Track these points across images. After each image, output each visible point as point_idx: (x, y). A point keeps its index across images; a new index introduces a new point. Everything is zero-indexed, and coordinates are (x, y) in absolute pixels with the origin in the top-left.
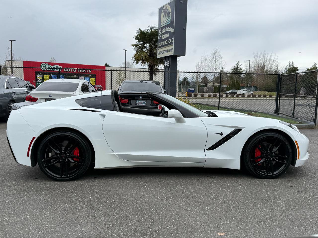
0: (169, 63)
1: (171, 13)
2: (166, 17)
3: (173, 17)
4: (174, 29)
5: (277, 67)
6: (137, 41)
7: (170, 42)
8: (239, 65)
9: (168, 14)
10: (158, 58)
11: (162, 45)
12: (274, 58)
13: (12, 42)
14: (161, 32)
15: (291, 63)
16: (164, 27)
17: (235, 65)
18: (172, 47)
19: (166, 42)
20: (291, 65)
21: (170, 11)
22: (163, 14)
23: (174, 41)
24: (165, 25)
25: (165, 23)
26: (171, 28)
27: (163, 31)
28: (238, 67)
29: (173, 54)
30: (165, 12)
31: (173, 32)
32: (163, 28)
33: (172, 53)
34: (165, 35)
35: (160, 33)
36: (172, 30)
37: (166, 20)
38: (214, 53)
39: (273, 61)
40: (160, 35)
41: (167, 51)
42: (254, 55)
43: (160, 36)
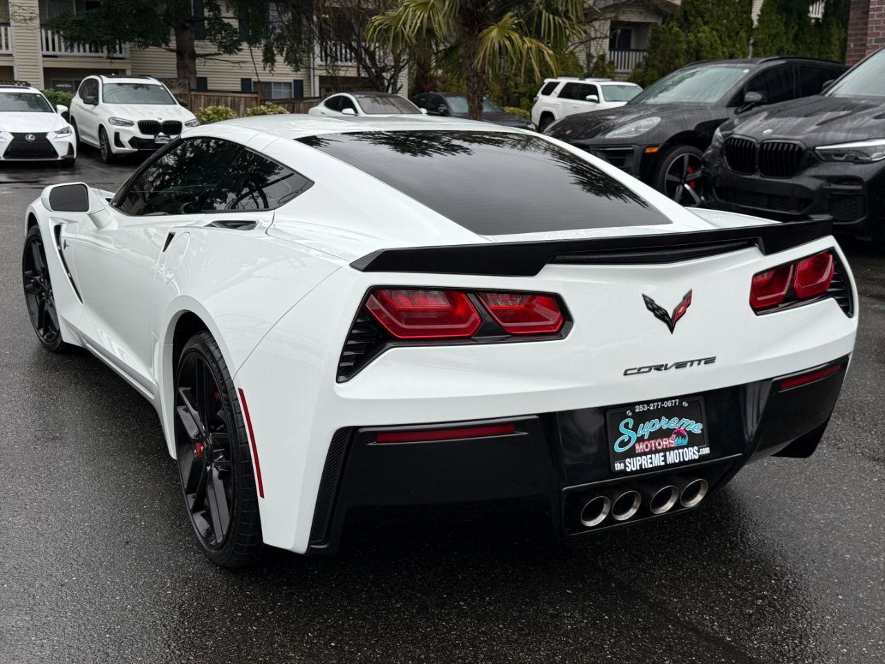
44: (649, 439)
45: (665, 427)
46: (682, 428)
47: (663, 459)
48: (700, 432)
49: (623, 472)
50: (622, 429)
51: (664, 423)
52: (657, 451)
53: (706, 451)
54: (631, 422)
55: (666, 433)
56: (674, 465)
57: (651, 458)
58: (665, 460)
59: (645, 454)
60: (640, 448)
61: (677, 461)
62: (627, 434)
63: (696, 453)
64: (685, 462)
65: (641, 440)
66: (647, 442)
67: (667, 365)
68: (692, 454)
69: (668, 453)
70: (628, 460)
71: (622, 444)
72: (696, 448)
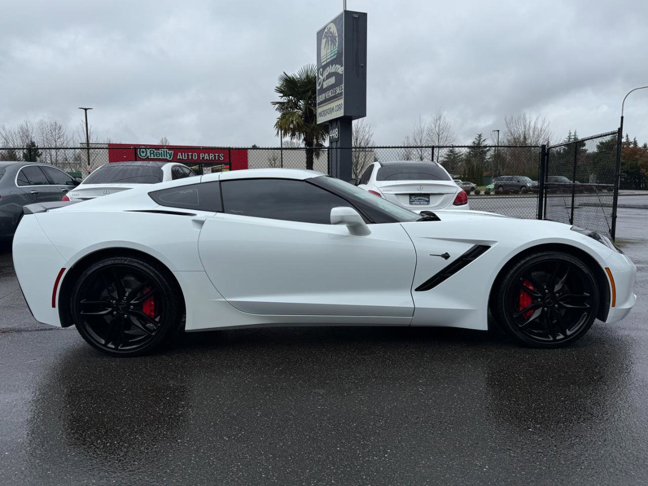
0: (337, 133)
1: (337, 39)
2: (329, 47)
3: (340, 44)
4: (343, 68)
5: (548, 142)
6: (282, 95)
7: (338, 91)
8: (482, 140)
9: (332, 41)
10: (319, 124)
11: (324, 99)
12: (543, 126)
13: (87, 111)
14: (322, 75)
15: (573, 134)
16: (327, 65)
17: (475, 140)
18: (341, 101)
19: (330, 94)
20: (573, 137)
21: (337, 35)
22: (324, 41)
23: (343, 91)
24: (328, 61)
25: (328, 57)
26: (337, 66)
27: (326, 74)
28: (479, 143)
29: (342, 115)
30: (328, 38)
31: (342, 73)
32: (324, 67)
33: (340, 113)
34: (328, 80)
35: (320, 76)
36: (340, 69)
37: (329, 52)
38: (437, 120)
39: (541, 131)
40: (320, 80)
41: (333, 109)
42: (506, 122)
43: (320, 84)
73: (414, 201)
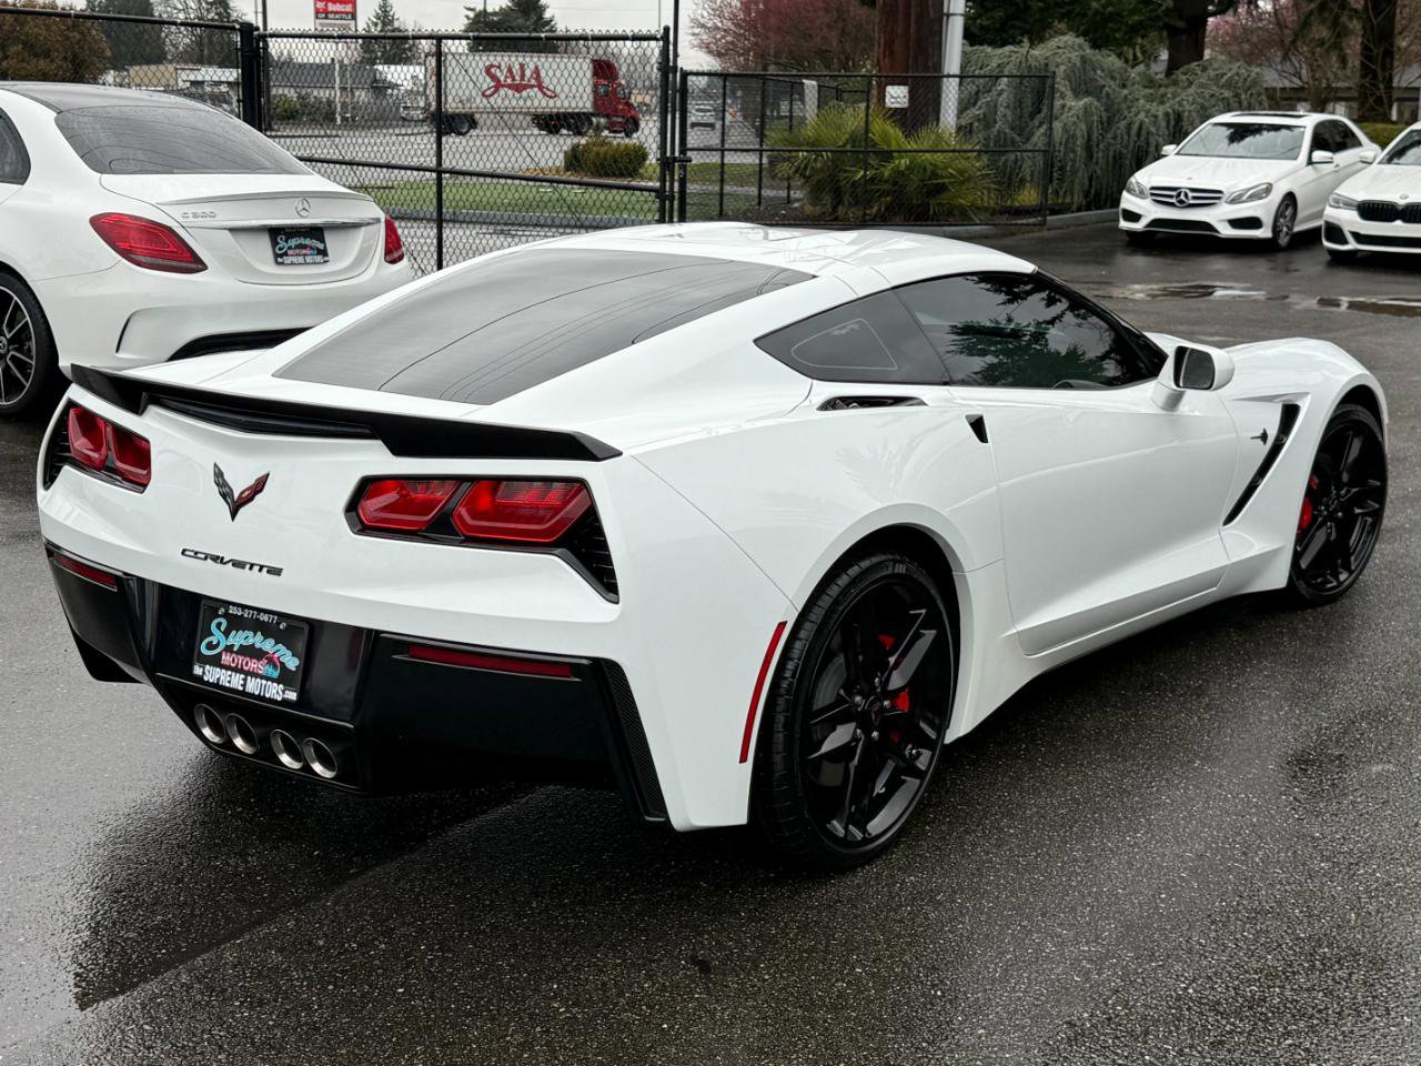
44: (237, 653)
45: (258, 646)
46: (276, 656)
47: (242, 682)
48: (294, 669)
49: (200, 679)
50: (213, 627)
51: (257, 640)
52: (241, 671)
53: (292, 696)
54: (224, 624)
55: (255, 653)
56: (252, 696)
57: (230, 676)
58: (244, 685)
59: (228, 668)
60: (226, 659)
61: (257, 693)
62: (217, 636)
63: (280, 692)
64: (263, 698)
65: (229, 649)
66: (234, 655)
67: (223, 558)
68: (275, 691)
69: (249, 678)
70: (207, 667)
71: (210, 646)
72: (281, 686)
73: (286, 254)
